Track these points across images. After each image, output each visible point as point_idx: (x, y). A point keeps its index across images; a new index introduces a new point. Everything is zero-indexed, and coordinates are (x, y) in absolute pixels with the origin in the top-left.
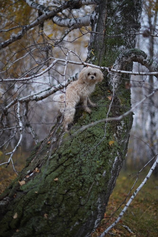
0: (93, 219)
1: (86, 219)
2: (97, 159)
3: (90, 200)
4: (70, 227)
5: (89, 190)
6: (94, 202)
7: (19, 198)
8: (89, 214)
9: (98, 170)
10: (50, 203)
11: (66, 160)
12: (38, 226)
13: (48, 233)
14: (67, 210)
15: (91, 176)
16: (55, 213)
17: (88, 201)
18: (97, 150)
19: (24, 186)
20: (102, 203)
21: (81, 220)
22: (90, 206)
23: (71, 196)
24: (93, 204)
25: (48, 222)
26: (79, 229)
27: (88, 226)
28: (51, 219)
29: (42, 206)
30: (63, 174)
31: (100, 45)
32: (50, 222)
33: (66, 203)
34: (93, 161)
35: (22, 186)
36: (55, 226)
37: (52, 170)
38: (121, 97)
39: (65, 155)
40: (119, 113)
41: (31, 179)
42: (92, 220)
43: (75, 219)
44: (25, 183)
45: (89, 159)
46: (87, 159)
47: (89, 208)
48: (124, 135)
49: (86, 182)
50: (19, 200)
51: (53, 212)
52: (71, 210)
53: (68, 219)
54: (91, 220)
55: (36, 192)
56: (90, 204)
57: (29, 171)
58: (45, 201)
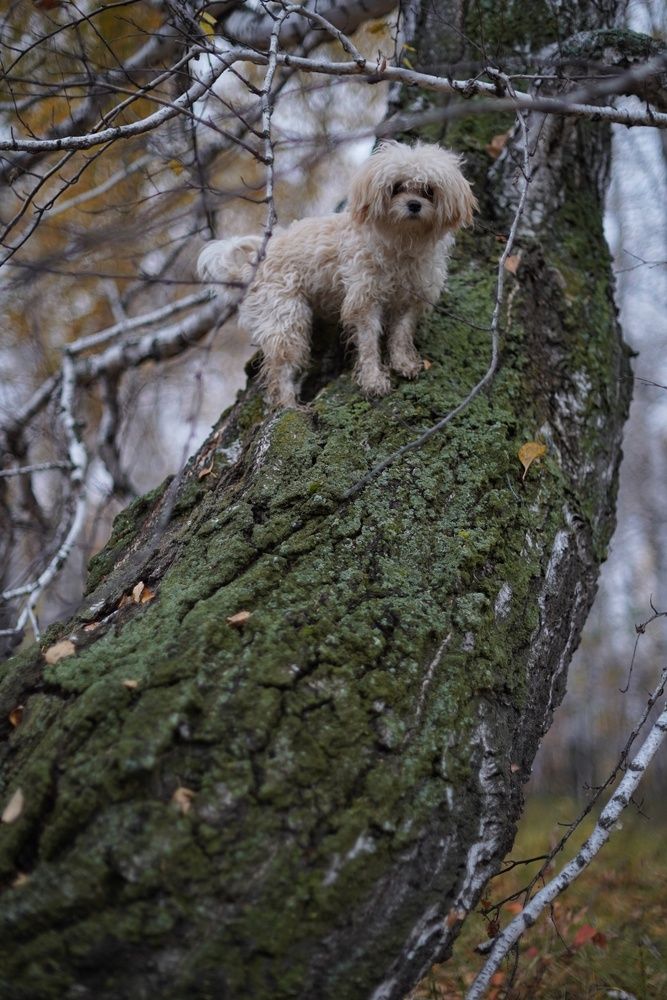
0: (454, 837)
1: (417, 825)
2: (460, 524)
3: (434, 728)
4: (323, 862)
5: (426, 672)
6: (456, 738)
7: (38, 724)
8: (428, 799)
9: (467, 575)
10: (208, 732)
11: (295, 530)
12: (137, 852)
13: (194, 889)
14: (302, 769)
15: (431, 605)
16: (234, 783)
17: (424, 732)
18: (458, 482)
19: (64, 665)
20: (500, 753)
21: (387, 826)
22: (437, 760)
23: (327, 696)
24: (450, 748)
25: (195, 831)
26: (375, 880)
27: (427, 867)
28: (213, 816)
29: (159, 741)
30: (278, 591)
31: (445, 45)
32: (207, 831)
33: (295, 730)
34: (441, 531)
35: (56, 666)
36: (240, 855)
37: (217, 578)
38: (566, 264)
39: (285, 506)
40: (559, 336)
41: (105, 634)
42: (449, 838)
43: (355, 821)
44: (72, 651)
45: (416, 519)
46: (406, 522)
47: (429, 766)
48: (592, 438)
49: (405, 626)
50: (40, 733)
51: (223, 779)
52: (327, 773)
53: (313, 822)
54: (445, 839)
55: (132, 683)
56: (433, 742)
57: (97, 602)
58: (174, 719)
